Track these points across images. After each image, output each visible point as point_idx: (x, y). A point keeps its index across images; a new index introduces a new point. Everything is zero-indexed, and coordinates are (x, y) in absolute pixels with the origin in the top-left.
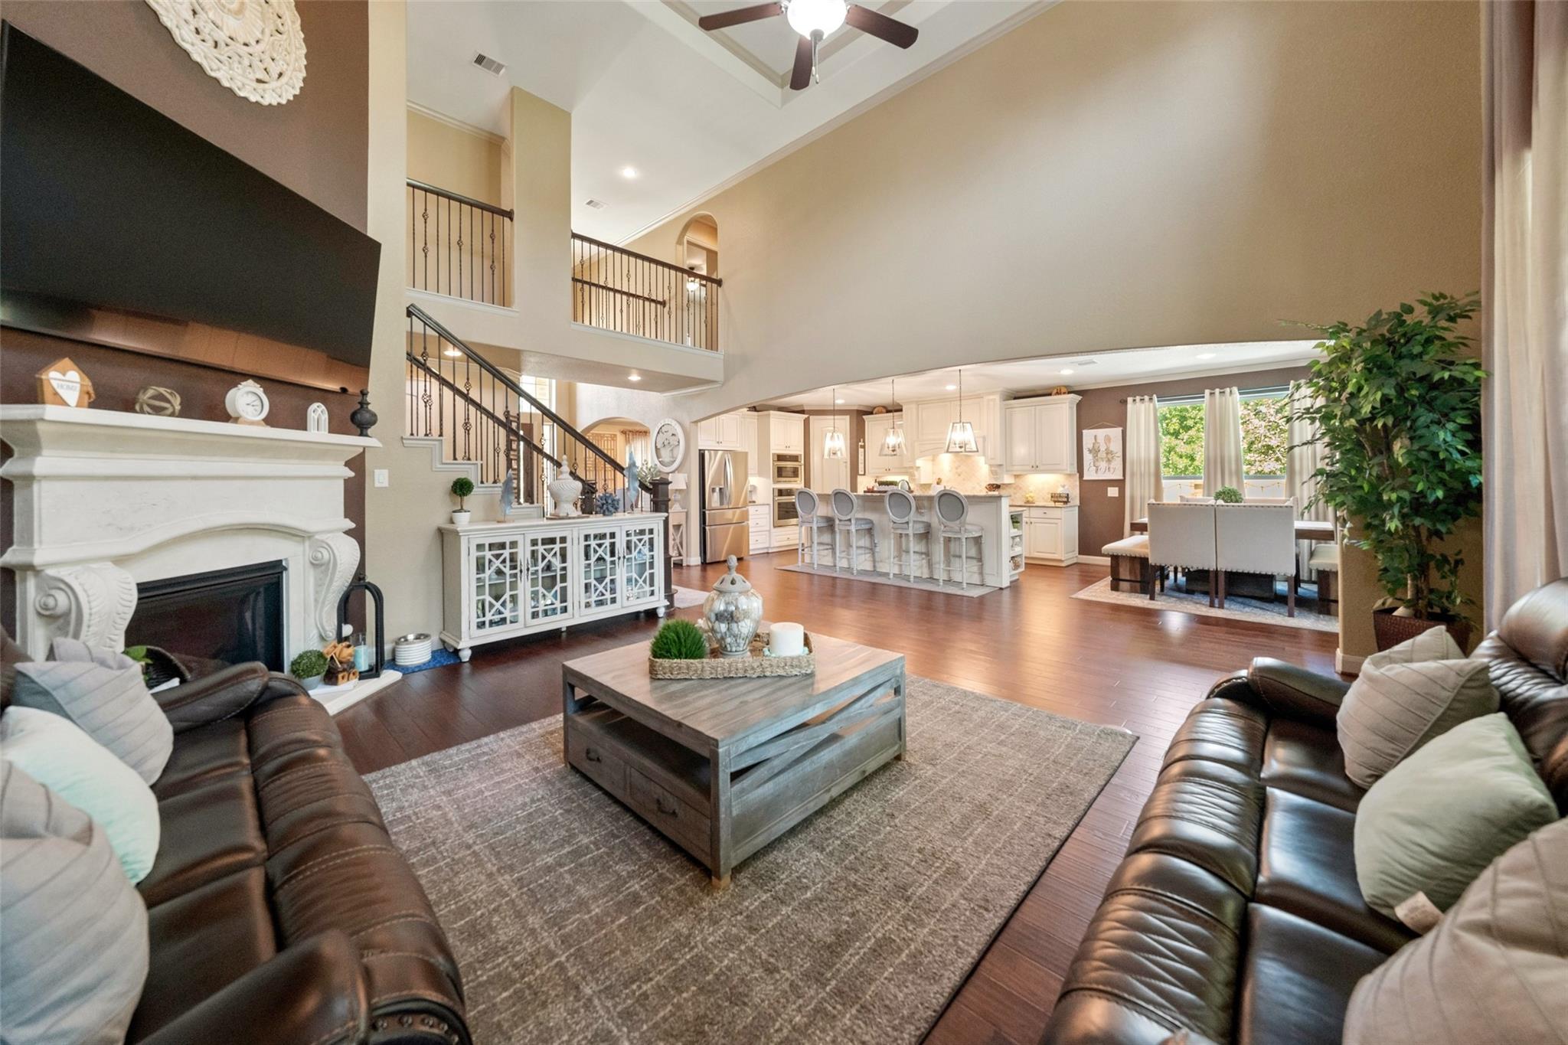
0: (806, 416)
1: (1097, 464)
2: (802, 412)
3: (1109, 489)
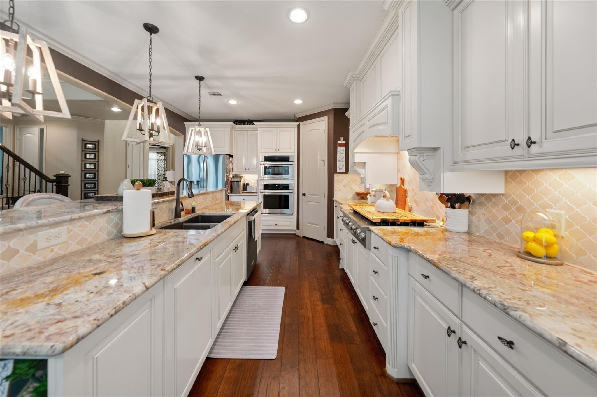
2: (295, 120)
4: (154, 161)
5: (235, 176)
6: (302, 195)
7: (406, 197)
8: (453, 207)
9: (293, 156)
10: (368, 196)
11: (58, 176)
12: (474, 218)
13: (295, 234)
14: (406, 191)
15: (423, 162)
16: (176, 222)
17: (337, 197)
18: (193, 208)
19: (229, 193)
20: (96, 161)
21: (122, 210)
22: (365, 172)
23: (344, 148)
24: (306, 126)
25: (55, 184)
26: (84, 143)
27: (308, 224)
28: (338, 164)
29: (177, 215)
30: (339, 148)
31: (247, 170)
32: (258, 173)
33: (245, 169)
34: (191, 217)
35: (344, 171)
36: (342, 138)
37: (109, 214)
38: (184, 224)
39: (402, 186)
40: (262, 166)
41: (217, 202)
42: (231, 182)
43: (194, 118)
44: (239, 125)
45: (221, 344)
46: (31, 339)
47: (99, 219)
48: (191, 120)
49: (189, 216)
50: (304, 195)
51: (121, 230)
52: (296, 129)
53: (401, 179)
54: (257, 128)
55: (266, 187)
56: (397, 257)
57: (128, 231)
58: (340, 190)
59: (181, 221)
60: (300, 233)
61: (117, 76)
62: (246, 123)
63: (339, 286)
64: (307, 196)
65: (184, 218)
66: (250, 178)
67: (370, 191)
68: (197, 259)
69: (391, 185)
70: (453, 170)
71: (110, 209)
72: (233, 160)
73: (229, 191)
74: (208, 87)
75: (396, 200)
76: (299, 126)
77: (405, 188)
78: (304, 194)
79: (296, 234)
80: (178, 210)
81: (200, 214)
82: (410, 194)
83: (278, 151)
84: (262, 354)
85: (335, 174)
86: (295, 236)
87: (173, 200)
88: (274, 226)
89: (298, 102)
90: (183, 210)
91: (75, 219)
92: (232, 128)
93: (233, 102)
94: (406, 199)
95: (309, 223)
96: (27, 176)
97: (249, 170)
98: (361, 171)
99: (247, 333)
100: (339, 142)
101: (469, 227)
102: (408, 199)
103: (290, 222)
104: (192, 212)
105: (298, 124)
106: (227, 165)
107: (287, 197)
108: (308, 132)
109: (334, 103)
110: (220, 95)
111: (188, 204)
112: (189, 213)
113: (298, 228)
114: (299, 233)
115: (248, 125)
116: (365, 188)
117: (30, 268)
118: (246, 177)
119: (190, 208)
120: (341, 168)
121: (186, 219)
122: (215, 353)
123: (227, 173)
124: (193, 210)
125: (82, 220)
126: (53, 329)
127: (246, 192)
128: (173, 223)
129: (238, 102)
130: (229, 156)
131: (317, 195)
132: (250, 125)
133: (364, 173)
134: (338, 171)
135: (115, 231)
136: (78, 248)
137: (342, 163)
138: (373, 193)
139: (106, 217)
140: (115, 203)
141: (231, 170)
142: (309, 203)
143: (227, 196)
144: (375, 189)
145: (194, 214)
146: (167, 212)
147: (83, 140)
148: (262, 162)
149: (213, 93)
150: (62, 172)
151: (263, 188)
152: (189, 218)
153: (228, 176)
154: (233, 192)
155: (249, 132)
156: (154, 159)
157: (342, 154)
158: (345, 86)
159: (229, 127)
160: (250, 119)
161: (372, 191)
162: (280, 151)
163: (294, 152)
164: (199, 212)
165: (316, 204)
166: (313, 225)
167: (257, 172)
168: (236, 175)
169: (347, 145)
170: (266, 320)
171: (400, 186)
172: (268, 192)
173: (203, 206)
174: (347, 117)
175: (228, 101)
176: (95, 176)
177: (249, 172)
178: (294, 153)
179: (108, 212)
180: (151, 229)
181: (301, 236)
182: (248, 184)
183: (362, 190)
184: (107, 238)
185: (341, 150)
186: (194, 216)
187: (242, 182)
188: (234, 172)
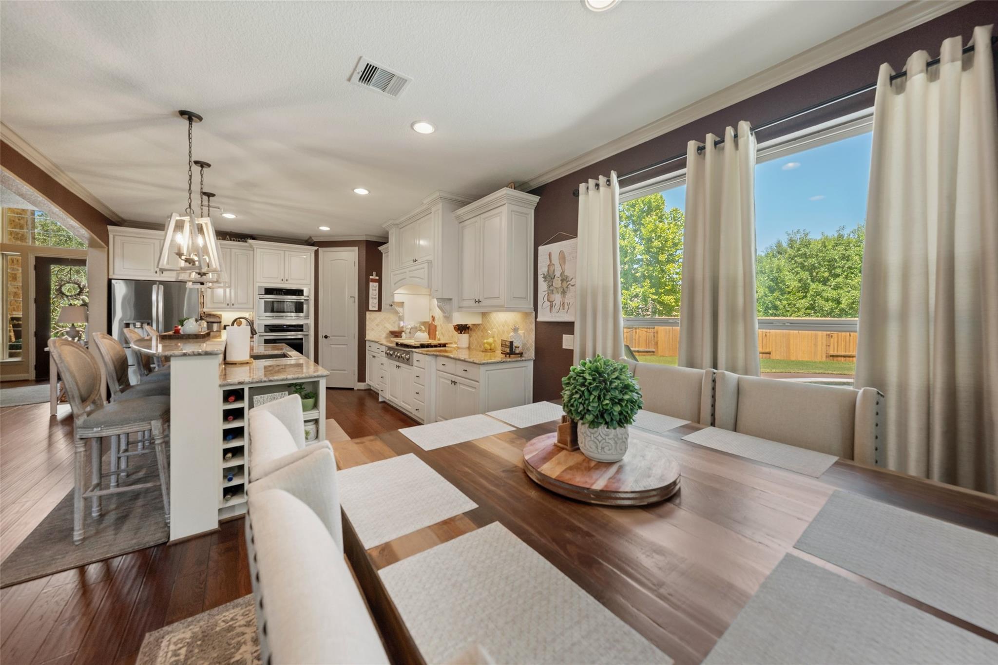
0: (316, 248)
1: (553, 297)
2: (313, 244)
3: (564, 335)
6: (322, 337)
7: (436, 331)
8: (461, 333)
9: (308, 289)
10: (403, 334)
12: (471, 339)
14: (436, 326)
15: (445, 307)
17: (370, 335)
22: (404, 311)
23: (377, 284)
24: (325, 253)
28: (371, 301)
30: (371, 284)
31: (231, 306)
32: (253, 310)
33: (228, 305)
35: (377, 309)
36: (374, 274)
39: (433, 322)
40: (261, 301)
50: (326, 337)
52: (313, 255)
53: (432, 317)
54: (252, 248)
55: (269, 328)
58: (373, 329)
62: (228, 237)
64: (329, 338)
67: (404, 329)
69: (425, 322)
70: (458, 311)
75: (429, 332)
76: (316, 252)
77: (435, 324)
82: (439, 328)
83: (287, 282)
85: (367, 312)
89: (324, 228)
93: (229, 216)
94: (435, 333)
97: (234, 306)
98: (399, 309)
100: (371, 277)
101: (469, 345)
102: (437, 333)
105: (316, 249)
107: (301, 341)
108: (330, 261)
109: (366, 235)
110: (219, 208)
115: (231, 240)
116: (399, 327)
120: (374, 305)
129: (236, 217)
131: (344, 337)
132: (234, 240)
133: (402, 312)
134: (370, 309)
137: (374, 300)
138: (408, 331)
142: (333, 346)
144: (409, 327)
148: (262, 296)
151: (264, 329)
155: (233, 250)
157: (375, 290)
160: (232, 231)
161: (407, 328)
162: (289, 281)
163: (309, 283)
165: (344, 346)
166: (339, 372)
167: (250, 308)
168: (204, 313)
169: (380, 282)
171: (432, 323)
172: (272, 335)
174: (380, 251)
175: (222, 214)
177: (234, 308)
178: (310, 285)
183: (396, 329)
185: (373, 287)
188: (207, 308)
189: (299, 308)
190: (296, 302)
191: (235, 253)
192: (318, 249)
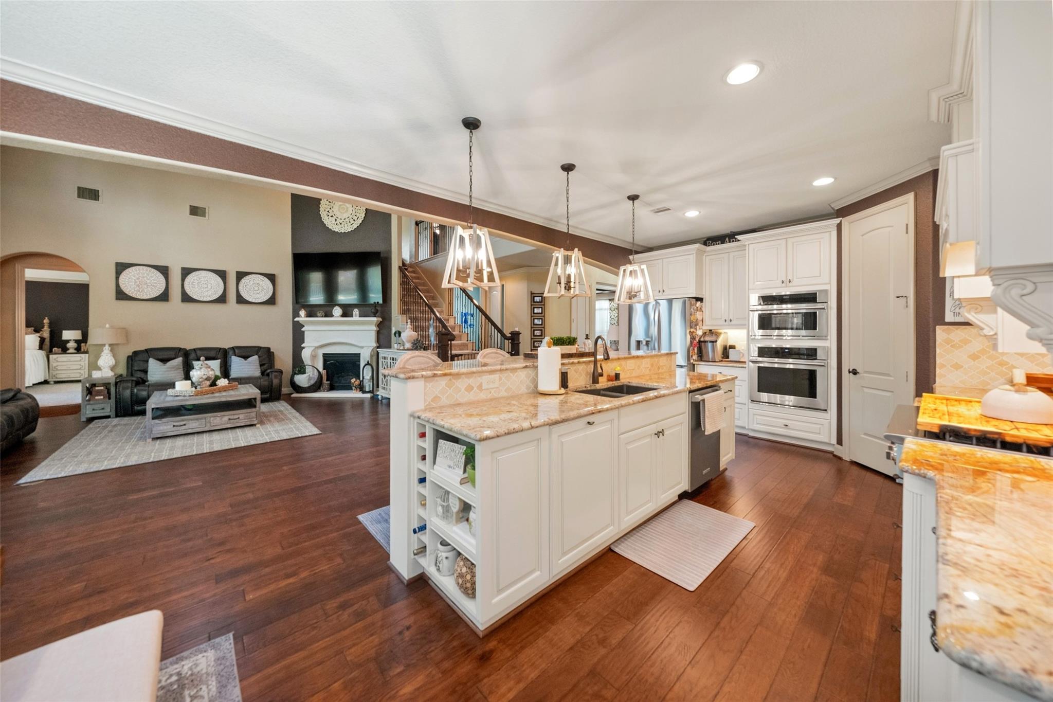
0: (837, 221)
2: (831, 216)
4: (606, 312)
5: (708, 331)
6: (850, 372)
9: (826, 291)
11: (512, 333)
13: (832, 453)
15: (1024, 299)
16: (593, 388)
17: (946, 381)
18: (616, 374)
19: (696, 361)
20: (542, 316)
21: (537, 367)
24: (853, 225)
25: (510, 341)
26: (533, 295)
27: (863, 436)
29: (595, 381)
31: (729, 322)
32: (747, 327)
33: (726, 321)
34: (613, 385)
37: (528, 369)
38: (602, 392)
40: (756, 314)
41: (660, 371)
42: (700, 342)
43: (644, 247)
44: (714, 245)
45: (629, 544)
46: (469, 430)
47: (520, 373)
48: (639, 251)
49: (610, 384)
50: (855, 372)
51: (536, 386)
52: (834, 233)
54: (745, 246)
55: (763, 352)
56: (919, 496)
57: (542, 388)
59: (598, 388)
60: (846, 453)
61: (551, 220)
62: (727, 239)
63: (887, 566)
64: (861, 375)
65: (603, 383)
66: (735, 336)
68: (588, 423)
71: (528, 364)
72: (704, 306)
73: (695, 357)
74: (649, 204)
76: (839, 227)
78: (853, 370)
79: (835, 453)
80: (596, 374)
81: (625, 384)
83: (791, 284)
84: (676, 578)
85: (938, 327)
86: (831, 456)
87: (590, 362)
88: (781, 427)
89: (824, 181)
90: (601, 375)
91: (503, 370)
92: (700, 254)
93: (692, 214)
95: (865, 434)
96: (493, 332)
97: (733, 323)
99: (665, 549)
103: (819, 426)
104: (616, 380)
105: (839, 222)
106: (691, 315)
107: (812, 375)
108: (863, 235)
110: (669, 209)
111: (609, 368)
112: (612, 380)
113: (840, 441)
114: (839, 451)
115: (730, 242)
117: (478, 401)
118: (729, 334)
119: (613, 374)
121: (606, 387)
122: (620, 549)
123: (691, 327)
124: (617, 377)
125: (508, 371)
126: (478, 429)
127: (728, 361)
128: (589, 388)
129: (700, 212)
130: (695, 300)
131: (888, 375)
132: (733, 242)
134: (947, 320)
135: (533, 386)
136: (505, 394)
139: (525, 372)
140: (532, 360)
141: (700, 323)
142: (866, 390)
143: (692, 366)
145: (618, 382)
146: (584, 375)
147: (532, 293)
148: (755, 308)
149: (658, 209)
150: (517, 329)
151: (756, 354)
152: (610, 386)
153: (693, 332)
154: (705, 358)
155: (733, 254)
156: (605, 309)
158: (936, 121)
159: (694, 252)
160: (733, 231)
162: (795, 282)
163: (828, 282)
164: (624, 380)
165: (888, 394)
166: (874, 440)
167: (745, 325)
168: (710, 330)
170: (701, 548)
172: (767, 362)
173: (634, 375)
175: (684, 214)
176: (542, 333)
177: (732, 325)
178: (829, 284)
179: (526, 367)
180: (560, 389)
181: (847, 458)
182: (732, 347)
184: (526, 391)
186: (616, 385)
187: (719, 344)
188: (706, 325)
189: (810, 322)
190: (806, 314)
191: (734, 257)
192: (841, 221)
